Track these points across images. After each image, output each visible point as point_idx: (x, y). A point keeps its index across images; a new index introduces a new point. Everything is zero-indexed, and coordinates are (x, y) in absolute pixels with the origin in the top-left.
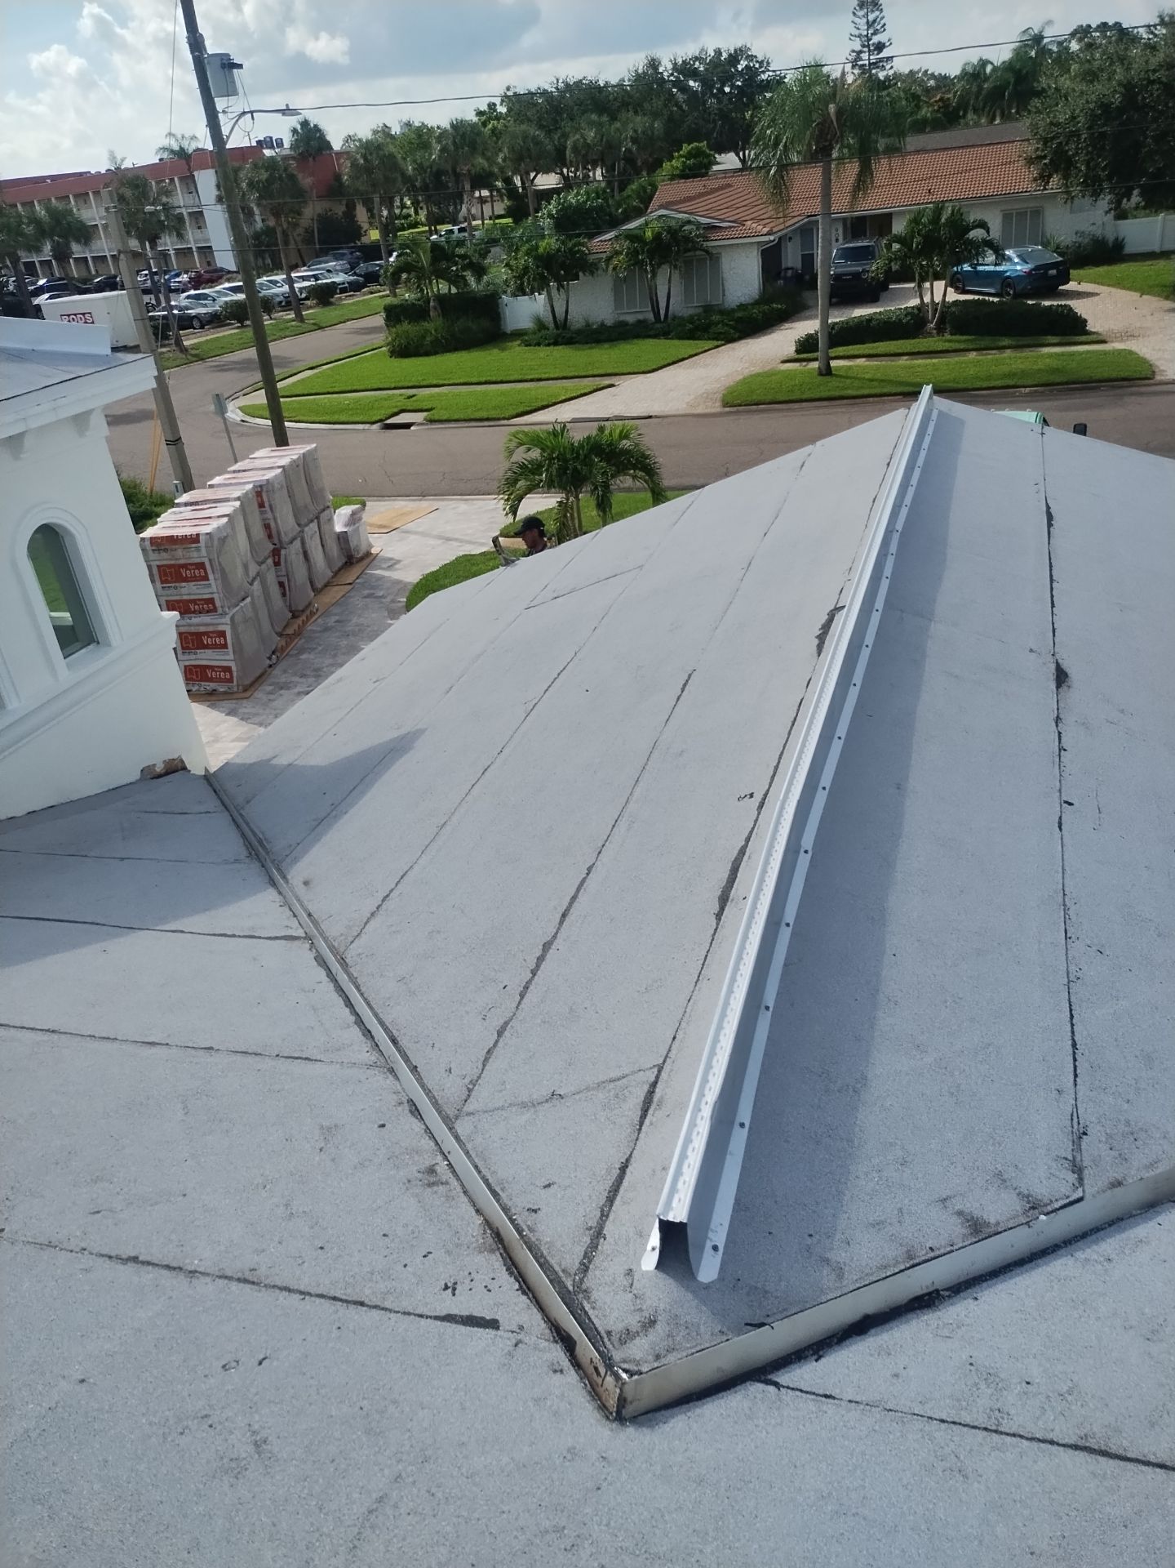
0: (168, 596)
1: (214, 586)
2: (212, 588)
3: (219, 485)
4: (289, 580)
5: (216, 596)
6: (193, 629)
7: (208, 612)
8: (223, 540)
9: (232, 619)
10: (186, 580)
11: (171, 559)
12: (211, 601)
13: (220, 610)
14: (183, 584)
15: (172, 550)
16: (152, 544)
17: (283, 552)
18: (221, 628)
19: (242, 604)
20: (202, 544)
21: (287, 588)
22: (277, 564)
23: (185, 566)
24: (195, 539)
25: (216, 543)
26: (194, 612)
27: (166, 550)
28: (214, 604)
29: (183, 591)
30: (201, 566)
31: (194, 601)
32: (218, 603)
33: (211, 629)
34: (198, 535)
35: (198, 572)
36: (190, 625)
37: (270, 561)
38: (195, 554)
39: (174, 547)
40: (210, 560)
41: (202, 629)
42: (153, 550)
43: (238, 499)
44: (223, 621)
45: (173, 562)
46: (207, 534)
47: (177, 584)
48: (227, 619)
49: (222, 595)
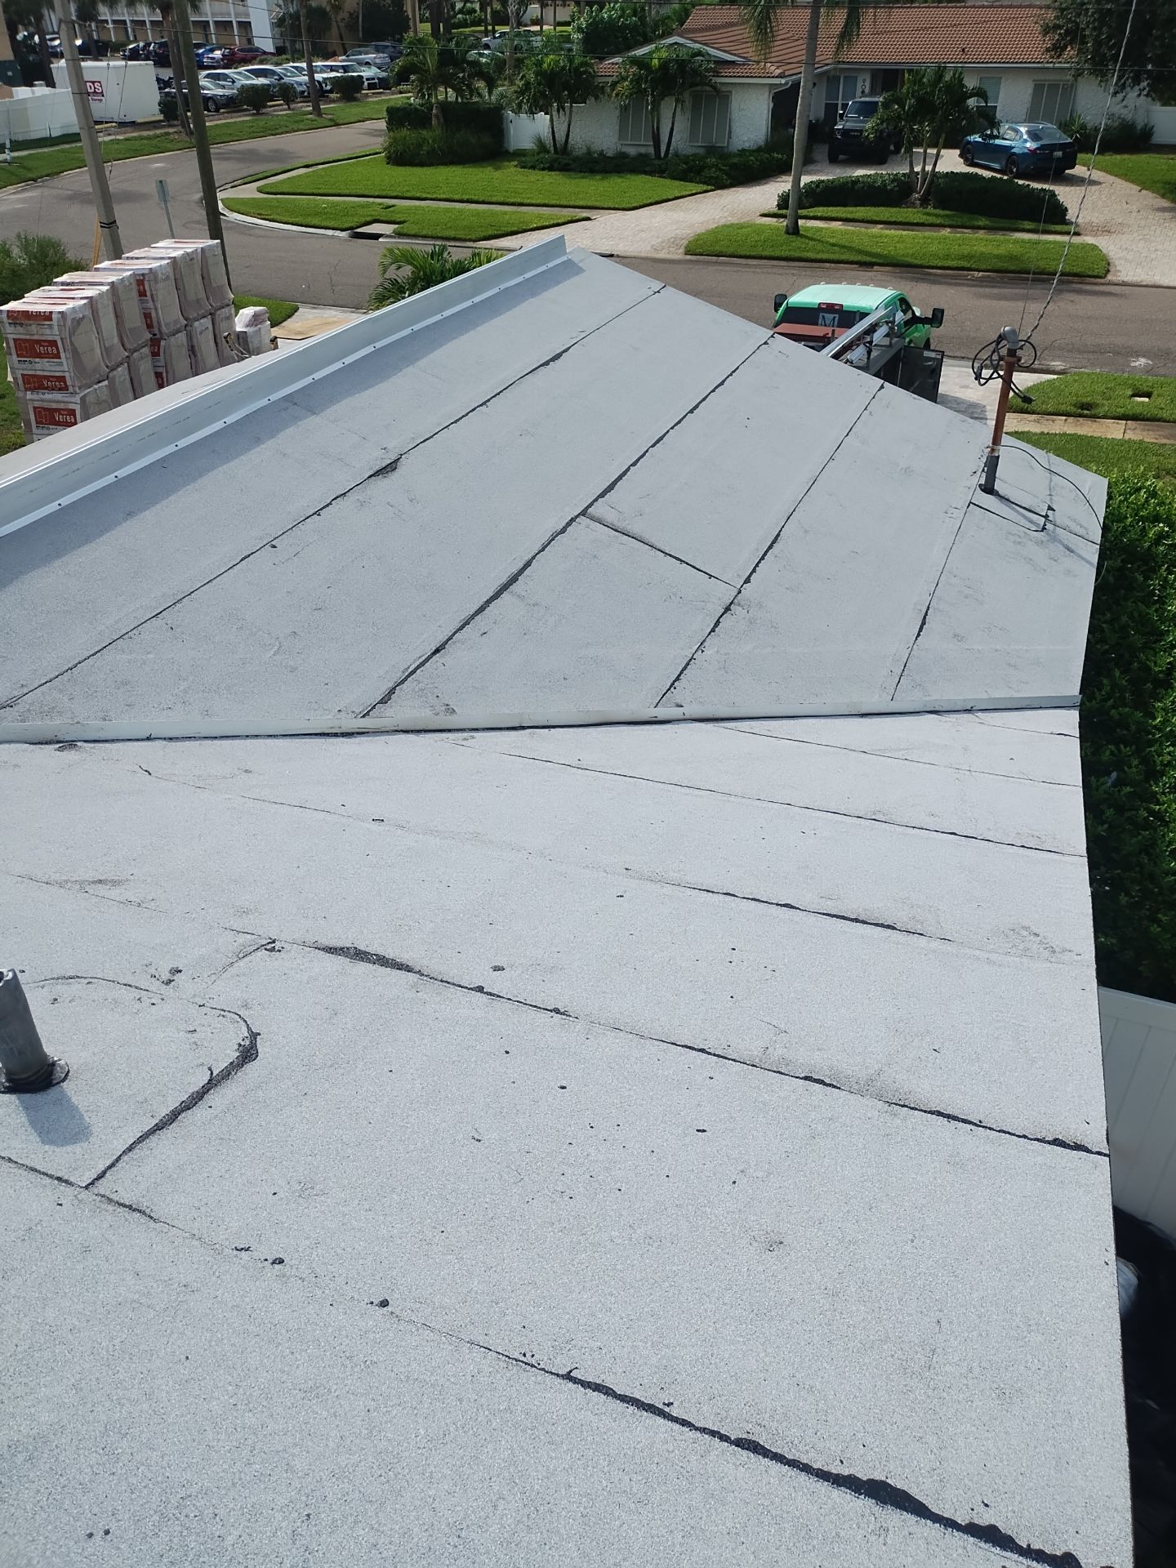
0: (23, 370)
1: (65, 363)
2: (63, 366)
3: (104, 269)
4: (167, 372)
5: (67, 374)
6: (46, 405)
7: (60, 389)
8: (78, 322)
9: (83, 399)
10: (40, 356)
11: (27, 335)
12: (62, 379)
13: (71, 389)
14: (37, 360)
15: (26, 325)
16: (8, 316)
17: (163, 343)
18: (71, 406)
19: (96, 387)
20: (55, 322)
21: (165, 379)
22: (155, 354)
23: (39, 342)
24: (48, 316)
25: (69, 322)
26: (47, 388)
27: (21, 325)
28: (65, 383)
29: (38, 366)
30: (53, 343)
31: (47, 378)
32: (69, 383)
33: (62, 406)
34: (51, 313)
35: (49, 349)
36: (42, 400)
37: (146, 350)
38: (48, 332)
39: (29, 322)
40: (62, 339)
41: (54, 406)
42: (10, 323)
43: (109, 284)
44: (73, 400)
45: (28, 337)
46: (59, 312)
47: (31, 359)
48: (77, 399)
49: (72, 374)
